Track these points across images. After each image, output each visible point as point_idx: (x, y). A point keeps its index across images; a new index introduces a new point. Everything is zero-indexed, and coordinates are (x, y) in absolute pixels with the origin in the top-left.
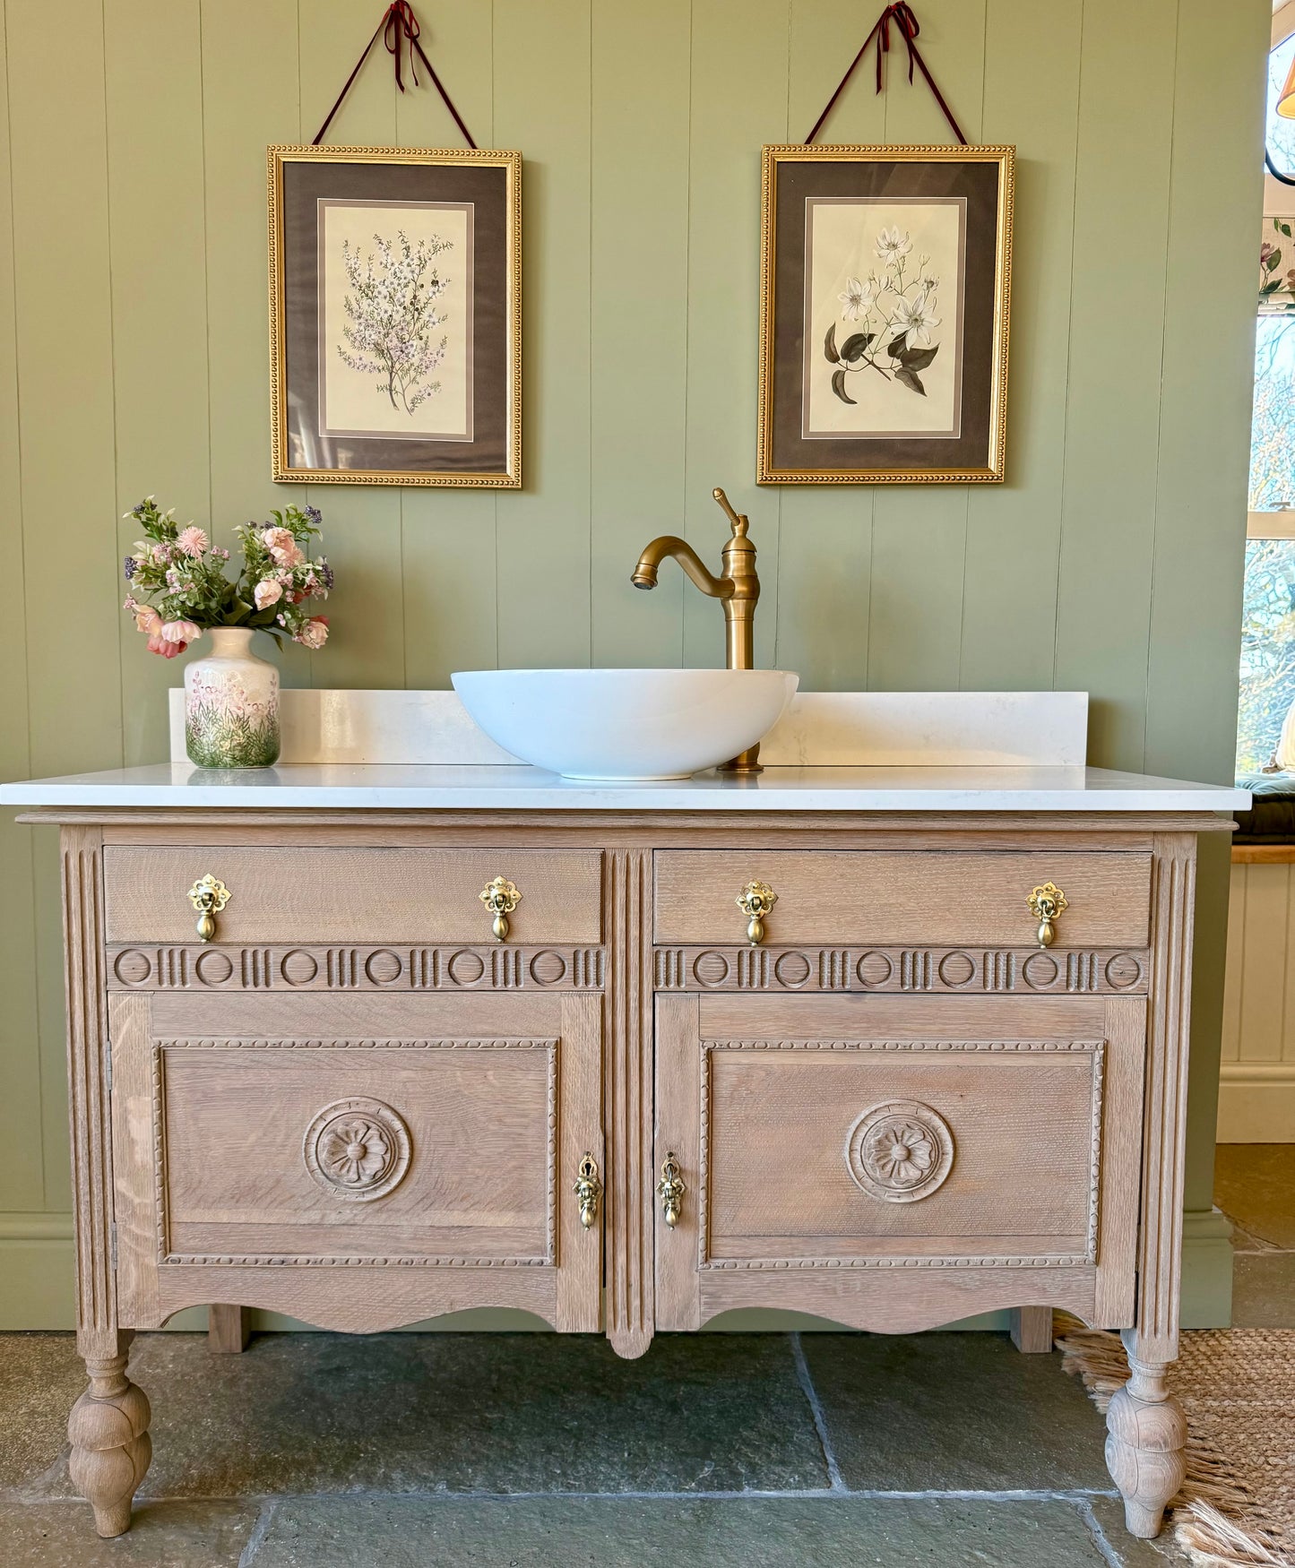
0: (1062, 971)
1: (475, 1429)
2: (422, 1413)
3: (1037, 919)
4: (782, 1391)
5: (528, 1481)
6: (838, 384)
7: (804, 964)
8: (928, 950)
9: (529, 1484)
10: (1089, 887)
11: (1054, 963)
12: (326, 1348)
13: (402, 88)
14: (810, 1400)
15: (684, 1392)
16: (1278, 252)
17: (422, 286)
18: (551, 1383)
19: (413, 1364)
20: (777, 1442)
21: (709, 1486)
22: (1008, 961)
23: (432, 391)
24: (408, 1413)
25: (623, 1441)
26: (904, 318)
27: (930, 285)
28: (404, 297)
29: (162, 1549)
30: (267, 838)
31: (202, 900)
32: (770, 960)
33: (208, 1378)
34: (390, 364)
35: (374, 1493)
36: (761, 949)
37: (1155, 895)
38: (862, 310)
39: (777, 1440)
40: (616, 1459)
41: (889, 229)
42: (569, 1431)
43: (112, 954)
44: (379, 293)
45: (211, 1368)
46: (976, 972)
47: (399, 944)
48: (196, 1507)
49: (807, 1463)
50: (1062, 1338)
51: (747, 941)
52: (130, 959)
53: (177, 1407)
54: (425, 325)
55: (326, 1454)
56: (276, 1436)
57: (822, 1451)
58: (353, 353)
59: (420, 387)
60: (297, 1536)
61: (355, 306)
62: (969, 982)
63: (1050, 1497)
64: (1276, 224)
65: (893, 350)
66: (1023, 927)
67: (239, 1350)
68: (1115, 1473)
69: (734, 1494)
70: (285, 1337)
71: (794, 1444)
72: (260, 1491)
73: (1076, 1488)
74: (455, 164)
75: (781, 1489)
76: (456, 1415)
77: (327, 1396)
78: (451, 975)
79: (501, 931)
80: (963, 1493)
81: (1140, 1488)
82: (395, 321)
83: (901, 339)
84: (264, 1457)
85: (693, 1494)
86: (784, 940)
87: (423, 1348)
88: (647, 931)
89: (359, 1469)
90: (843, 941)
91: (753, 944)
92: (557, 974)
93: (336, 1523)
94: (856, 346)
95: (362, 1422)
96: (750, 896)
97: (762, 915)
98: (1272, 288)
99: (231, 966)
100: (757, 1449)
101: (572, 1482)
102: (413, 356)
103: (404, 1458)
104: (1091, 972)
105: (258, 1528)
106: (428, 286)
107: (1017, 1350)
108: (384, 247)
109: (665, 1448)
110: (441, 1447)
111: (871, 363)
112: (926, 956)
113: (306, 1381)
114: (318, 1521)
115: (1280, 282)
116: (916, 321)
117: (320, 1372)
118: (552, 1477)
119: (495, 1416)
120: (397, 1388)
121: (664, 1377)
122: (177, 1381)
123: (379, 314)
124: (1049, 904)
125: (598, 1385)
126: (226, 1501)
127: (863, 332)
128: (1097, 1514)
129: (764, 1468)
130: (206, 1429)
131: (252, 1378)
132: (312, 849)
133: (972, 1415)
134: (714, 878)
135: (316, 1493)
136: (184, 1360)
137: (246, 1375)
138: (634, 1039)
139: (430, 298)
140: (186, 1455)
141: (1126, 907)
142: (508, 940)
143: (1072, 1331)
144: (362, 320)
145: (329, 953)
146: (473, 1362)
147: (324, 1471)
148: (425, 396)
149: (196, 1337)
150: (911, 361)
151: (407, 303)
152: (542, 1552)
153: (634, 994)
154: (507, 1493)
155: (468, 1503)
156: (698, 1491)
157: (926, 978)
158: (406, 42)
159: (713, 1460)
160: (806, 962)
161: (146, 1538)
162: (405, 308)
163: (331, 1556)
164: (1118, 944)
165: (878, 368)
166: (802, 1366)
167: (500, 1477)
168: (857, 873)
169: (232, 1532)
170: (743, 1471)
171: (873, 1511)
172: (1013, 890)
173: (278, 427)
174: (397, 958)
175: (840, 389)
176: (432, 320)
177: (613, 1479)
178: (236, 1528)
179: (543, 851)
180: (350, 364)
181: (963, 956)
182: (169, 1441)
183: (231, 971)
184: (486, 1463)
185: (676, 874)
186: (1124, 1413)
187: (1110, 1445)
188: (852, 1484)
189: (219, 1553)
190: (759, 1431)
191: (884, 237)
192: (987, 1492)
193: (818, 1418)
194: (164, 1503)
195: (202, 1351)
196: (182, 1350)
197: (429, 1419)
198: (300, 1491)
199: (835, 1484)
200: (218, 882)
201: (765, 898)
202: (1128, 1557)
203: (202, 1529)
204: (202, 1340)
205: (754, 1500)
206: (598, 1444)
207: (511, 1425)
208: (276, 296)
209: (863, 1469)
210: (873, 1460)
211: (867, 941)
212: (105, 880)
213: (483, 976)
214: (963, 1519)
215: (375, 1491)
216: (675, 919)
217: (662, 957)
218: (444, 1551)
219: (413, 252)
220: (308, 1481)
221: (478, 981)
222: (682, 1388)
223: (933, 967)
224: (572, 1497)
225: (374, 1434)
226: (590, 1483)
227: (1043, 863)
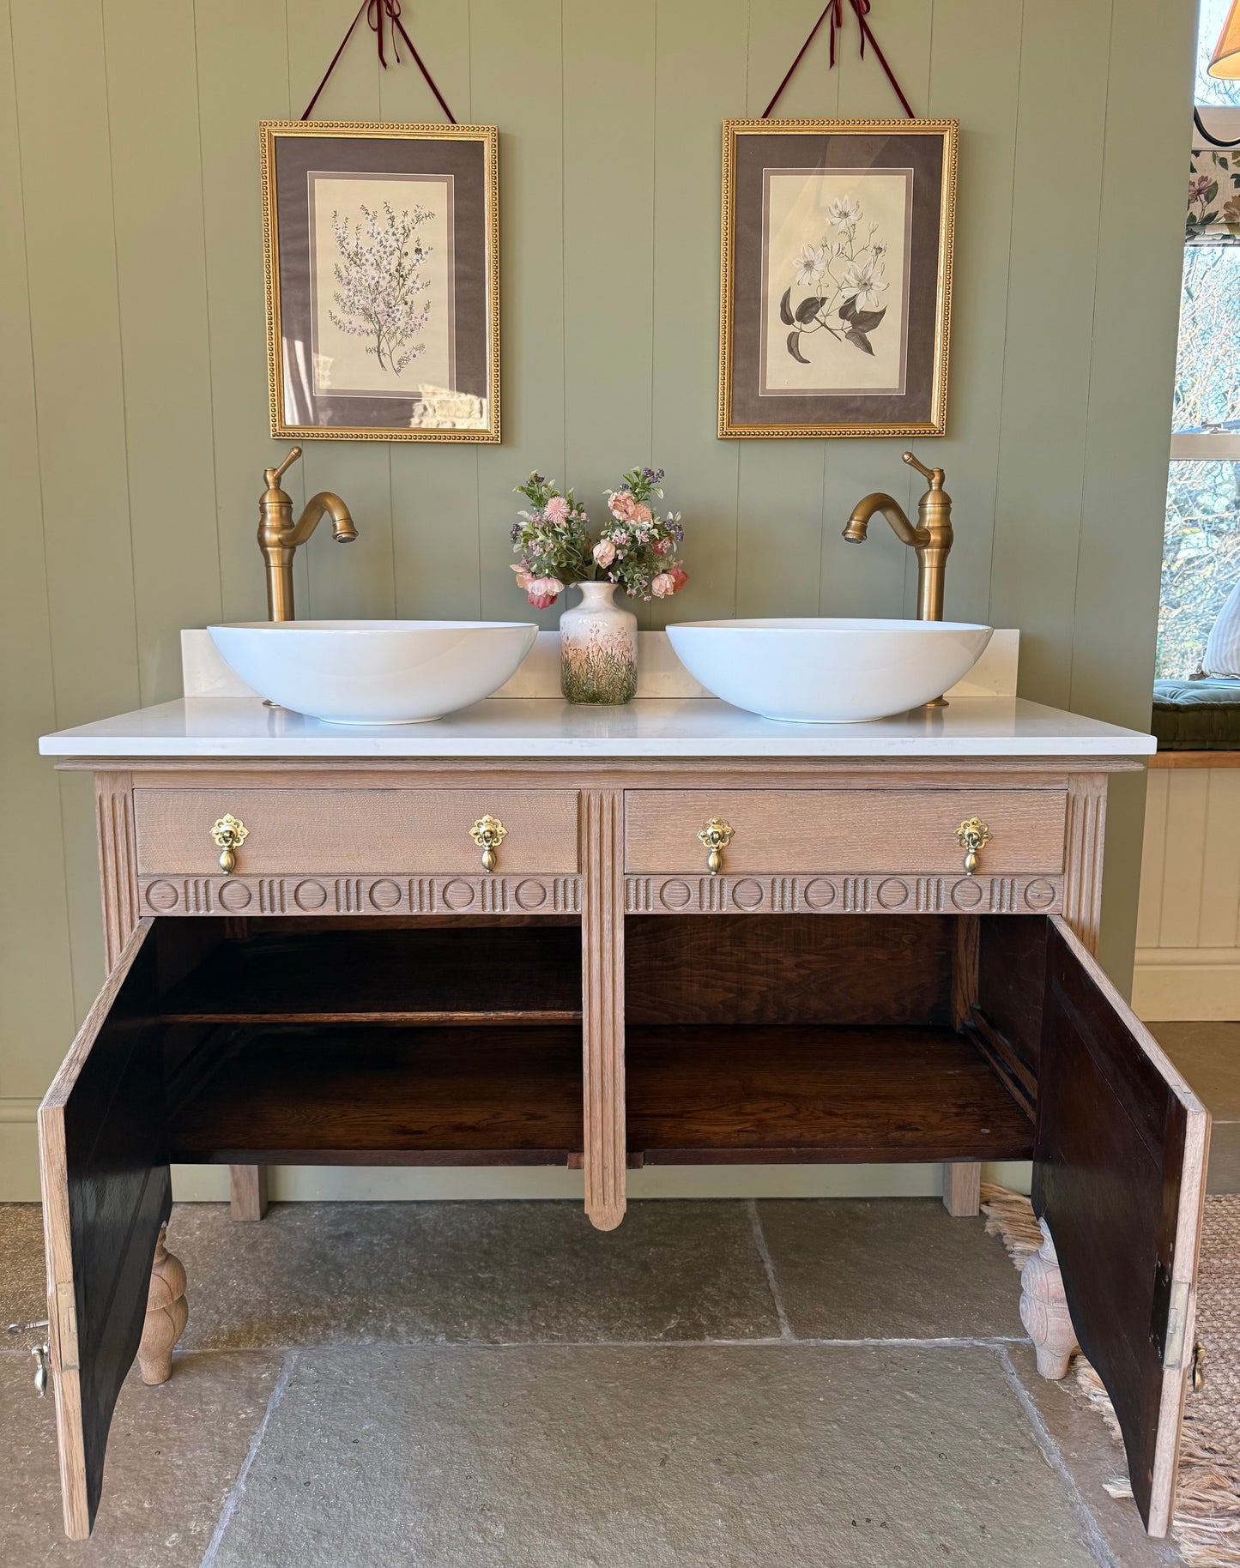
0: (986, 895)
1: (469, 1287)
2: (422, 1274)
3: (964, 849)
4: (740, 1252)
5: (518, 1332)
6: (792, 345)
7: (759, 890)
8: (868, 876)
9: (518, 1335)
10: (1011, 821)
11: (979, 887)
12: (335, 1215)
13: (385, 65)
14: (765, 1260)
15: (653, 1253)
16: (1216, 184)
17: (406, 254)
18: (536, 1246)
19: (413, 1228)
20: (735, 1297)
21: (674, 1336)
22: (938, 886)
23: (417, 353)
24: (410, 1273)
25: (599, 1297)
26: (854, 282)
27: (878, 251)
28: (390, 264)
29: (200, 1395)
30: (281, 782)
31: (224, 837)
32: (728, 886)
33: (232, 1243)
34: (378, 328)
35: (381, 1344)
36: (719, 877)
37: (1069, 828)
38: (816, 276)
39: (735, 1296)
40: (593, 1314)
41: (841, 198)
42: (552, 1289)
43: (144, 884)
44: (367, 260)
45: (234, 1235)
46: (910, 896)
47: (399, 875)
48: (228, 1358)
49: (761, 1315)
50: (987, 1203)
51: (708, 871)
52: (160, 889)
53: (206, 1269)
54: (410, 291)
55: (339, 1310)
56: (295, 1295)
57: (774, 1305)
58: (344, 318)
59: (406, 349)
60: (317, 1382)
61: (344, 273)
62: (904, 905)
63: (972, 1344)
64: (1214, 157)
65: (843, 313)
66: (952, 856)
67: (258, 1218)
68: (1028, 1324)
69: (697, 1343)
70: (297, 1207)
71: (749, 1298)
72: (283, 1343)
73: (995, 1336)
74: (436, 138)
75: (737, 1338)
76: (452, 1275)
77: (338, 1259)
78: (446, 902)
79: (489, 862)
80: (896, 1341)
81: (1049, 1337)
82: (382, 287)
83: (851, 302)
84: (285, 1314)
85: (659, 1342)
86: (740, 869)
87: (420, 1215)
88: (619, 861)
89: (369, 1323)
90: (793, 870)
91: (713, 873)
92: (539, 900)
93: (350, 1371)
94: (810, 308)
95: (370, 1282)
96: (710, 831)
97: (720, 847)
98: (1209, 219)
99: (250, 894)
100: (716, 1303)
101: (555, 1333)
102: (399, 319)
103: (408, 1313)
104: (1011, 895)
105: (283, 1376)
106: (412, 254)
107: (948, 1214)
108: (370, 217)
109: (637, 1303)
110: (441, 1304)
111: (823, 325)
112: (866, 882)
113: (319, 1246)
114: (335, 1369)
115: (1216, 213)
116: (865, 285)
117: (331, 1237)
118: (538, 1329)
119: (487, 1275)
120: (399, 1252)
121: (635, 1240)
122: (204, 1246)
123: (366, 281)
124: (975, 837)
125: (577, 1247)
126: (253, 1352)
127: (816, 296)
128: (1012, 1358)
129: (723, 1320)
130: (233, 1289)
131: (270, 1243)
132: (320, 792)
133: (906, 1273)
134: (678, 815)
135: (332, 1344)
136: (209, 1227)
137: (265, 1240)
138: (607, 956)
139: (414, 265)
140: (216, 1312)
141: (1044, 839)
142: (496, 870)
143: (996, 1197)
144: (351, 286)
145: (337, 883)
146: (466, 1227)
147: (338, 1325)
148: (411, 357)
149: (219, 1206)
150: (861, 323)
151: (393, 271)
152: (531, 1394)
153: (607, 917)
154: (499, 1343)
155: (465, 1353)
156: (666, 1341)
157: (865, 901)
158: (388, 21)
159: (678, 1314)
160: (760, 888)
161: (185, 1385)
162: (390, 275)
163: (347, 1400)
164: (1036, 870)
165: (830, 330)
166: (757, 1230)
167: (492, 1329)
168: (805, 810)
169: (261, 1379)
170: (705, 1323)
171: (818, 1357)
172: (942, 824)
173: (275, 387)
174: (397, 886)
175: (795, 349)
176: (416, 286)
177: (591, 1331)
178: (263, 1376)
179: (526, 792)
180: (340, 327)
181: (899, 882)
182: (200, 1300)
183: (250, 898)
184: (479, 1318)
185: (645, 812)
186: (1036, 1274)
187: (1024, 1301)
188: (799, 1333)
189: (250, 1397)
190: (719, 1288)
191: (836, 207)
192: (918, 1340)
193: (771, 1275)
194: (199, 1354)
195: (224, 1220)
196: (207, 1218)
197: (429, 1279)
198: (318, 1343)
199: (785, 1334)
200: (236, 821)
201: (723, 832)
202: (1039, 1396)
203: (234, 1377)
204: (225, 1209)
205: (715, 1348)
206: (577, 1300)
207: (501, 1283)
208: (271, 264)
209: (809, 1320)
210: (818, 1313)
211: (814, 869)
212: (136, 820)
213: (473, 902)
214: (896, 1364)
215: (382, 1343)
216: (645, 851)
217: (632, 884)
218: (445, 1394)
219: (398, 222)
220: (324, 1334)
221: (469, 906)
222: (651, 1250)
223: (872, 891)
224: (556, 1346)
225: (380, 1293)
226: (571, 1332)
227: (970, 800)
